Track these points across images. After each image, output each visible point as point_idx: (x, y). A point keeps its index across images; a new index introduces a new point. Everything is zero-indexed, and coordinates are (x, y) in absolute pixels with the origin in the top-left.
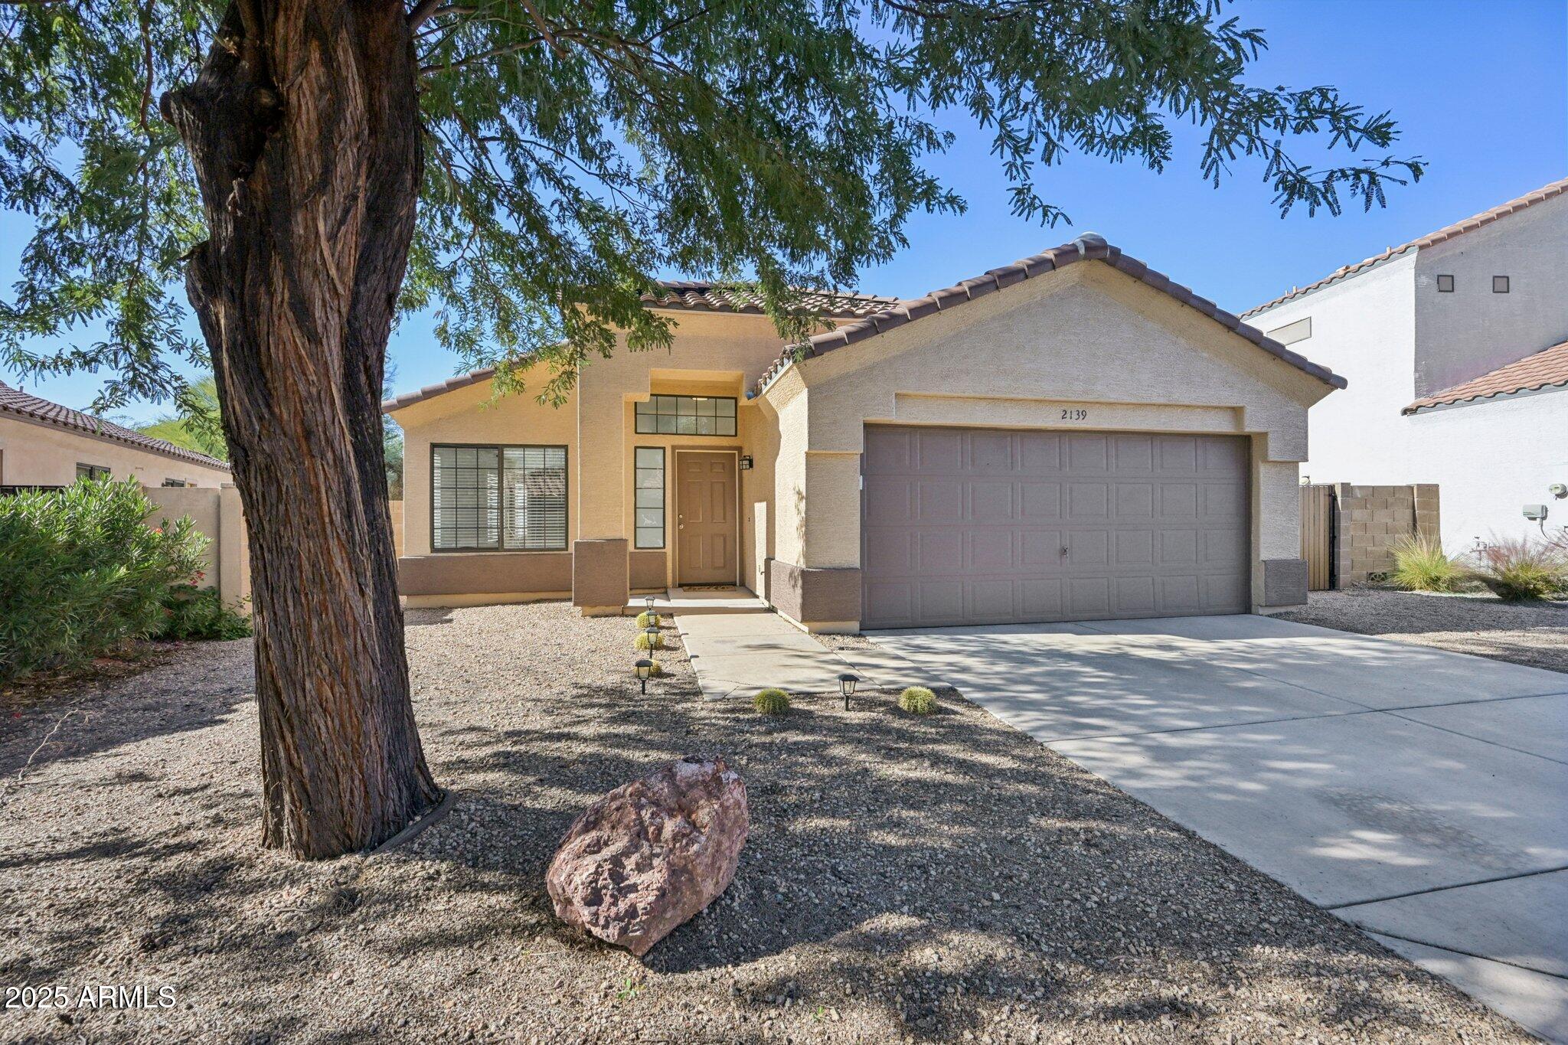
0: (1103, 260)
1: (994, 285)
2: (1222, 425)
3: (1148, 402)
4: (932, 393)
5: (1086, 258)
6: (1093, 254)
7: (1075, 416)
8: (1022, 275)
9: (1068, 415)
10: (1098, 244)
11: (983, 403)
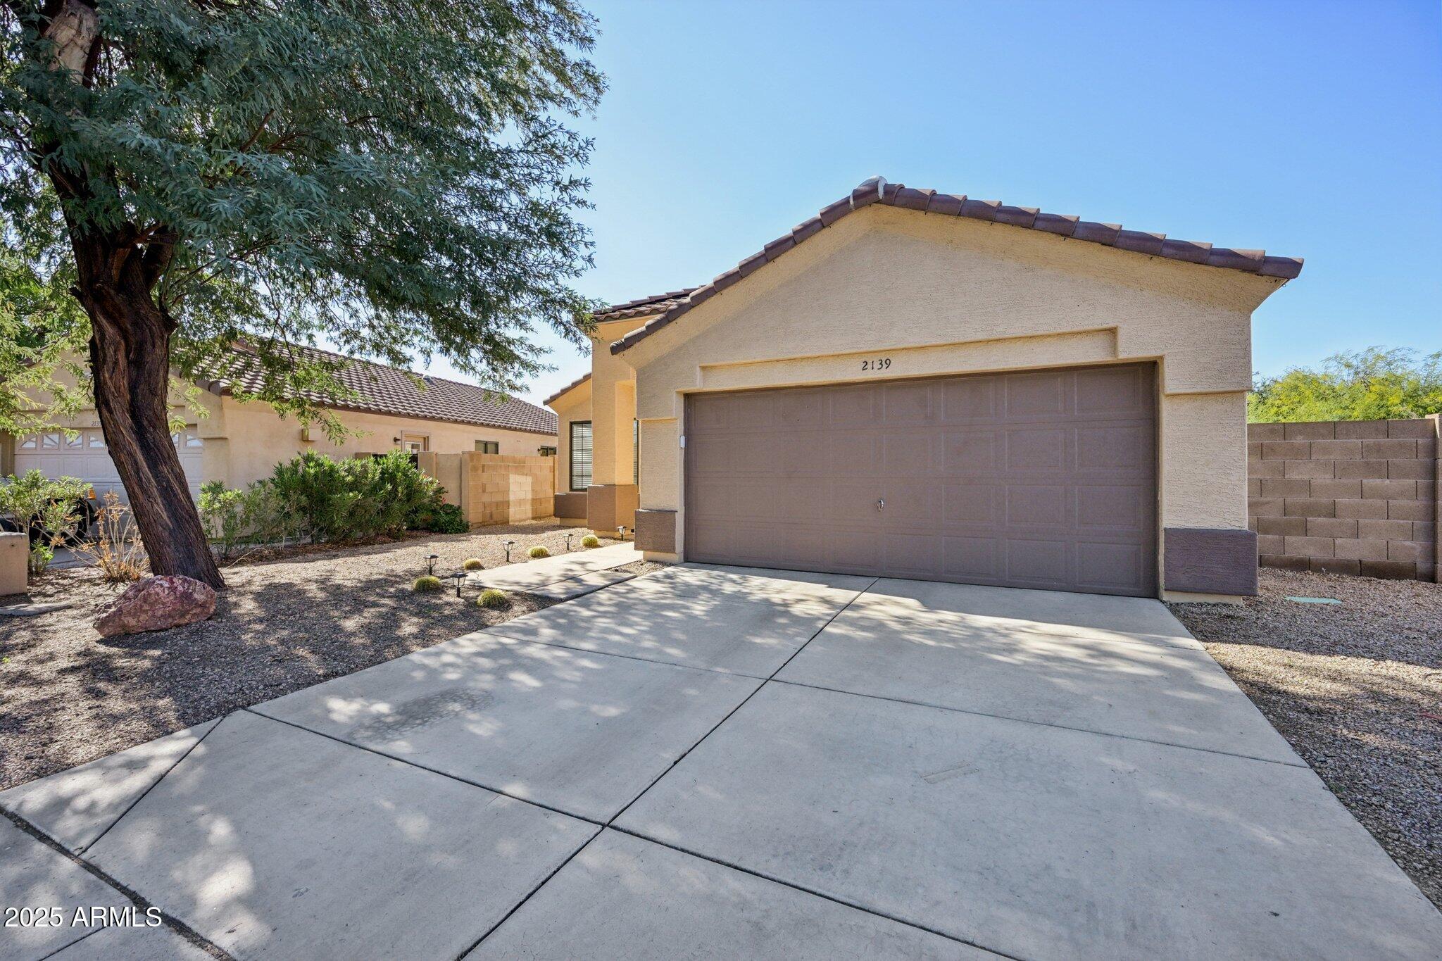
0: (879, 202)
1: (763, 259)
2: (1091, 353)
3: (962, 340)
4: (728, 362)
5: (857, 207)
6: (863, 200)
7: (877, 365)
8: (791, 242)
9: (869, 366)
10: (867, 188)
11: (780, 365)
